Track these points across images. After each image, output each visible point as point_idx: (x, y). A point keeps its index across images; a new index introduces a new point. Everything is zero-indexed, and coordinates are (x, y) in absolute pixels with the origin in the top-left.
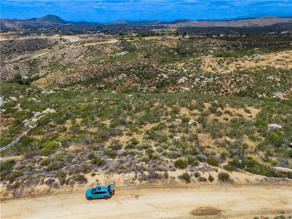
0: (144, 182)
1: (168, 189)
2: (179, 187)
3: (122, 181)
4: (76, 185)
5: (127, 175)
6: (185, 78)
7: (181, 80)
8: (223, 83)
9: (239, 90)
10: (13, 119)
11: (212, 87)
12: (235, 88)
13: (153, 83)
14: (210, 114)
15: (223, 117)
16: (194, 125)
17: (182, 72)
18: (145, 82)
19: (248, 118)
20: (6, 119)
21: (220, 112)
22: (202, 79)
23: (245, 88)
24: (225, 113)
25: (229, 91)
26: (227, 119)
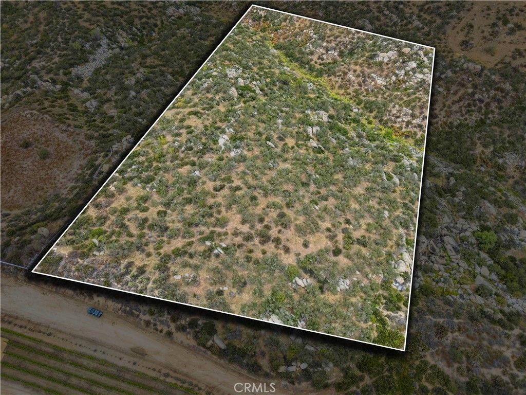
1: (134, 326)
2: (140, 327)
4: (87, 299)
6: (392, 54)
7: (383, 57)
8: (445, 93)
9: (460, 120)
10: (94, 145)
11: (420, 96)
12: (456, 112)
13: (339, 39)
14: (257, 237)
15: (265, 247)
16: (218, 256)
17: (406, 25)
18: (329, 33)
19: (294, 255)
20: (88, 142)
21: (269, 238)
22: (420, 66)
23: (476, 119)
24: (273, 241)
25: (440, 116)
26: (264, 252)
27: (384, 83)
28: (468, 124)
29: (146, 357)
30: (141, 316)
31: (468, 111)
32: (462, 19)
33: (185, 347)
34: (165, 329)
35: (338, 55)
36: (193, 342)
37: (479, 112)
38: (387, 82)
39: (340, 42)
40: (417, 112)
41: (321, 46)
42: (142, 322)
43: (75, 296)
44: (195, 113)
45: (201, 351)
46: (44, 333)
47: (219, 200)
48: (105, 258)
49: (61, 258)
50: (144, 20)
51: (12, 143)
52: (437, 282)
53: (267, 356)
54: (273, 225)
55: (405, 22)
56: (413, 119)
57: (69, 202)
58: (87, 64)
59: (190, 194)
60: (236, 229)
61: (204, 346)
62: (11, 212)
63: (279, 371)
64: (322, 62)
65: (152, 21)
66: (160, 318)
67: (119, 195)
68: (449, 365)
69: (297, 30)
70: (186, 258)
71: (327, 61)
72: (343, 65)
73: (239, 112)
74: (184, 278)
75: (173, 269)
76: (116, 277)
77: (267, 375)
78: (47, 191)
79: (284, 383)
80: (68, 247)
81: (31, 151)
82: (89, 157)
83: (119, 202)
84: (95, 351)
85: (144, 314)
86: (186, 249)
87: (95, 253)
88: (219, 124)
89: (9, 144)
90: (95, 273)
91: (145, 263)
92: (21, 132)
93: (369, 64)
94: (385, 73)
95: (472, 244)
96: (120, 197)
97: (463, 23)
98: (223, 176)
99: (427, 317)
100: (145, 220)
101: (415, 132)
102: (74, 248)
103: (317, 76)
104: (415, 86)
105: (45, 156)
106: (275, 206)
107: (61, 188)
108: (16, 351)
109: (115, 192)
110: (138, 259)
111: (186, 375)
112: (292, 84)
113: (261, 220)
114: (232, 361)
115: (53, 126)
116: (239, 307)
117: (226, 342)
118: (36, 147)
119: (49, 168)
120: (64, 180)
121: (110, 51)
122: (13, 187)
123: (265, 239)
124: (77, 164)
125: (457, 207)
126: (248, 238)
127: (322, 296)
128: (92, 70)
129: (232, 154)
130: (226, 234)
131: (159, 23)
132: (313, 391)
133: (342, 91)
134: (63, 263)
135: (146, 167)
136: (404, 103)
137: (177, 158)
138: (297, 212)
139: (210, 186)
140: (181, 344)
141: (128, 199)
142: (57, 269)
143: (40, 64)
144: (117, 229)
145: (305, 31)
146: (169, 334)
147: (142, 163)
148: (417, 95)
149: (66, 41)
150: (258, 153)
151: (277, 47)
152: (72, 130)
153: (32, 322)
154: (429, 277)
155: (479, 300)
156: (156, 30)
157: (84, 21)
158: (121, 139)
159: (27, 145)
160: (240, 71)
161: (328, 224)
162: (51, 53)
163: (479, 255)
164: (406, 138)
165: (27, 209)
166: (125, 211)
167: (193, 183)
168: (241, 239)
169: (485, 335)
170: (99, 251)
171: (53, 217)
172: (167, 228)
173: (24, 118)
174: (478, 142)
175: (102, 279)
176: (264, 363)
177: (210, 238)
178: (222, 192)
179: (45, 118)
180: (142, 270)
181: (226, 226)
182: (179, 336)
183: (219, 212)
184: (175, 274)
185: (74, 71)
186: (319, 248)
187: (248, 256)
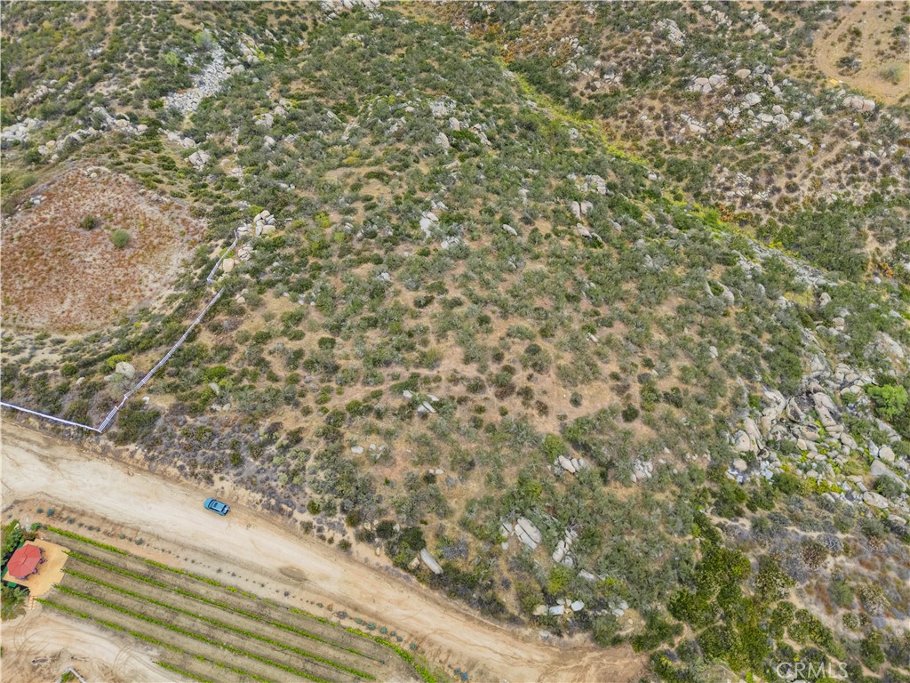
0: (265, 511)
1: (282, 531)
2: (294, 534)
3: (245, 499)
4: (203, 484)
5: (253, 494)
6: (718, 80)
7: (701, 85)
8: (811, 148)
9: (837, 195)
10: (205, 225)
11: (767, 153)
12: (831, 181)
13: (622, 54)
14: (490, 386)
15: (505, 404)
16: (424, 416)
17: (742, 30)
18: (605, 43)
19: (556, 419)
20: (196, 221)
21: (512, 388)
22: (768, 100)
23: (865, 193)
24: (519, 394)
25: (802, 188)
26: (504, 413)
27: (703, 130)
28: (851, 202)
29: (306, 584)
30: (296, 514)
31: (853, 180)
32: (840, 21)
33: (372, 569)
34: (338, 538)
35: (622, 82)
36: (385, 561)
37: (871, 181)
38: (708, 128)
39: (625, 59)
40: (762, 180)
41: (591, 66)
42: (298, 524)
43: (182, 478)
44: (379, 176)
45: (400, 575)
46: (130, 540)
47: (425, 322)
48: (233, 416)
49: (157, 415)
50: (284, 18)
51: (66, 221)
52: (806, 471)
53: (513, 588)
54: (518, 366)
55: (739, 25)
56: (754, 193)
57: (167, 321)
58: (189, 90)
59: (374, 311)
60: (455, 371)
61: (405, 567)
62: (66, 338)
63: (536, 614)
64: (592, 93)
65: (297, 20)
66: (329, 519)
67: (252, 310)
68: (830, 611)
69: (549, 38)
70: (371, 419)
71: (603, 92)
72: (629, 99)
73: (454, 175)
74: (368, 452)
75: (348, 435)
76: (251, 448)
77: (513, 620)
78: (128, 304)
79: (544, 633)
80: (168, 396)
81: (98, 235)
82: (198, 247)
83: (253, 323)
84: (219, 571)
85: (302, 512)
86: (369, 403)
87: (214, 407)
88: (419, 195)
89: (61, 223)
90: (216, 440)
91: (302, 425)
92: (82, 203)
93: (676, 97)
94: (704, 113)
95: (863, 408)
96: (254, 314)
97: (842, 28)
98: (431, 282)
99: (790, 528)
100: (299, 354)
101: (758, 215)
102: (179, 399)
103: (584, 118)
104: (758, 136)
105: (123, 243)
106: (522, 334)
107: (151, 298)
108: (83, 568)
109: (245, 306)
110: (289, 419)
111: (374, 615)
112: (542, 129)
113: (498, 357)
114: (453, 594)
115: (135, 193)
116: (463, 504)
117: (443, 562)
118: (108, 228)
119: (129, 264)
120: (155, 285)
121: (228, 68)
122: (70, 295)
123: (505, 389)
124: (177, 258)
125: (836, 345)
126: (476, 387)
127: (605, 489)
128: (199, 100)
129: (445, 245)
130: (438, 379)
131: (309, 23)
132: (594, 649)
133: (628, 144)
134: (160, 422)
135: (297, 264)
136: (738, 165)
137: (349, 251)
138: (560, 345)
139: (408, 298)
140: (366, 563)
141: (268, 318)
142: (150, 433)
143: (110, 89)
144: (251, 368)
145: (563, 40)
146: (345, 546)
147: (288, 258)
148: (761, 151)
149: (153, 51)
150: (488, 244)
151: (514, 67)
152: (168, 201)
153: (108, 522)
154: (791, 461)
155: (879, 501)
156: (305, 34)
157: (184, 17)
158: (253, 217)
159: (91, 225)
160: (453, 106)
161: (613, 367)
162: (127, 70)
163: (875, 425)
164: (741, 226)
165: (93, 332)
166: (263, 338)
167: (378, 292)
168: (464, 389)
169: (891, 561)
170: (221, 404)
171: (141, 346)
172: (336, 368)
173: (86, 179)
174: (870, 233)
175: (228, 451)
176: (509, 599)
177: (411, 384)
178: (429, 310)
179: (121, 180)
180: (296, 437)
181: (438, 366)
182: (361, 550)
183: (425, 343)
184: (353, 444)
185: (168, 102)
186: (599, 406)
187: (475, 418)
